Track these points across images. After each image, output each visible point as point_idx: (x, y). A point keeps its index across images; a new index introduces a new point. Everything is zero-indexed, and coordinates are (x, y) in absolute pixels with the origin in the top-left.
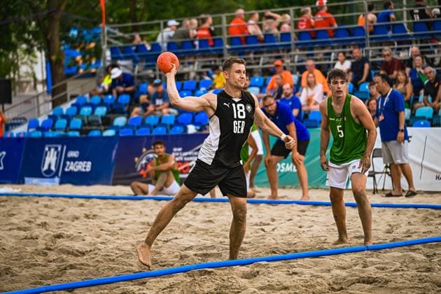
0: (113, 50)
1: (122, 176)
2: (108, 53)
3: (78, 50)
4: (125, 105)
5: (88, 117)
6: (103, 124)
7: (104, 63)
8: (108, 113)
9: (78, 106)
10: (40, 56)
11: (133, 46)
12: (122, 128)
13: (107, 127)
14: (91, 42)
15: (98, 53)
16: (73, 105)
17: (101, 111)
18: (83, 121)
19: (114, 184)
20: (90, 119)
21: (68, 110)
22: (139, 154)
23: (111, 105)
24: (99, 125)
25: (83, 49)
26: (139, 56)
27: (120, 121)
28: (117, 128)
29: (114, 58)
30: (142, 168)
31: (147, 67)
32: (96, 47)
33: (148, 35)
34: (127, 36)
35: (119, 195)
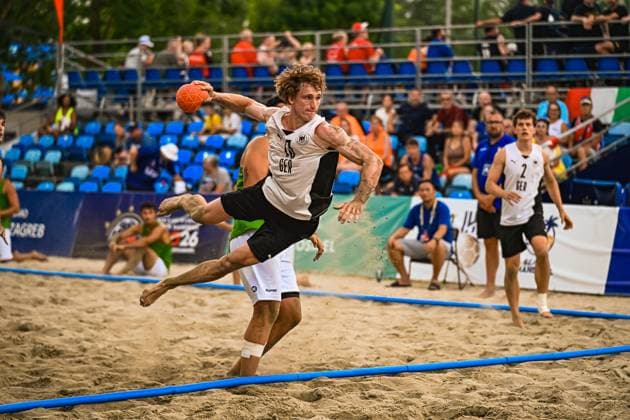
0: (72, 76)
2: (65, 80)
3: (17, 73)
4: (86, 149)
5: (35, 164)
6: (56, 174)
8: (63, 159)
9: (22, 149)
12: (83, 180)
13: (60, 178)
14: (35, 62)
15: (45, 79)
16: (14, 147)
17: (53, 157)
18: (29, 168)
20: (38, 166)
21: (8, 153)
22: (112, 218)
23: (68, 149)
24: (50, 176)
25: (24, 72)
26: (107, 86)
27: (80, 171)
28: (77, 182)
29: (73, 87)
31: (117, 101)
32: (41, 70)
34: (90, 58)
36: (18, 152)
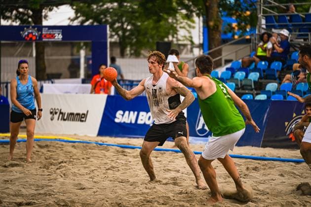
0: (268, 19)
1: (272, 139)
2: (263, 21)
3: (234, 18)
4: (277, 71)
5: (241, 81)
6: (256, 89)
7: (259, 31)
8: (260, 78)
9: (232, 70)
10: (198, 22)
11: (287, 16)
12: (274, 93)
13: (259, 92)
14: (247, 10)
15: (253, 21)
16: (227, 69)
17: (254, 76)
18: (237, 85)
19: (264, 146)
20: (243, 83)
21: (223, 73)
22: (290, 119)
23: (264, 71)
24: (252, 90)
25: (239, 17)
26: (293, 25)
27: (272, 86)
28: (268, 93)
29: (269, 27)
30: (291, 132)
31: (300, 36)
32: (251, 15)
33: (301, 6)
34: (282, 6)
35: (268, 157)
36: (230, 73)
